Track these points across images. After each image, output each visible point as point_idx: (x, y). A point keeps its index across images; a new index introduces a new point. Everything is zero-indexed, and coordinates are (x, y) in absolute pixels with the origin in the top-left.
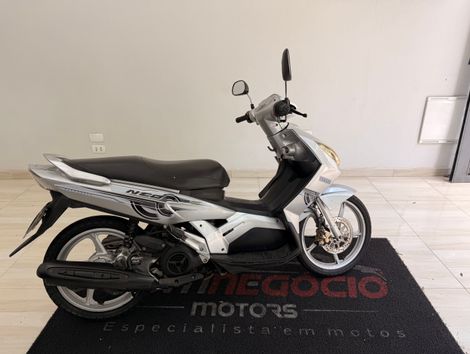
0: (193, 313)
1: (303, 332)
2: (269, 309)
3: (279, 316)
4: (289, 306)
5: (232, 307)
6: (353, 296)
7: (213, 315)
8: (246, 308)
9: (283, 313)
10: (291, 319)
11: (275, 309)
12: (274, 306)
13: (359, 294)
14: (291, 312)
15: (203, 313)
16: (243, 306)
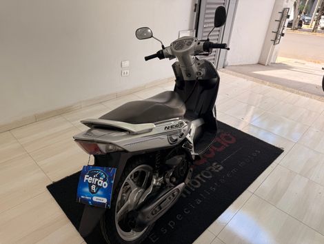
4: (215, 164)
5: (195, 180)
6: (227, 146)
7: (194, 190)
8: (201, 176)
9: (217, 169)
10: (222, 170)
11: (211, 169)
12: (209, 168)
13: (228, 144)
14: (218, 166)
15: (189, 192)
16: (198, 176)
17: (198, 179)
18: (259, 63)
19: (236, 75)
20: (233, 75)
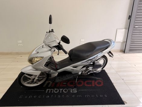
0: (47, 92)
1: (78, 96)
2: (69, 90)
3: (72, 92)
4: (75, 89)
5: (58, 90)
6: (93, 86)
7: (52, 92)
10: (75, 93)
15: (49, 92)
16: (61, 90)
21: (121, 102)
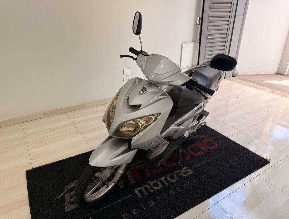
0: (140, 196)
1: (202, 178)
2: (177, 174)
3: (185, 175)
4: (185, 168)
5: (158, 182)
6: (206, 151)
7: (152, 191)
8: (166, 179)
9: (185, 173)
10: (191, 174)
11: (179, 173)
12: (178, 171)
13: (208, 149)
14: (188, 170)
15: (146, 193)
16: (162, 179)
17: (161, 181)
18: (278, 73)
19: (244, 84)
20: (241, 83)
21: (260, 162)
